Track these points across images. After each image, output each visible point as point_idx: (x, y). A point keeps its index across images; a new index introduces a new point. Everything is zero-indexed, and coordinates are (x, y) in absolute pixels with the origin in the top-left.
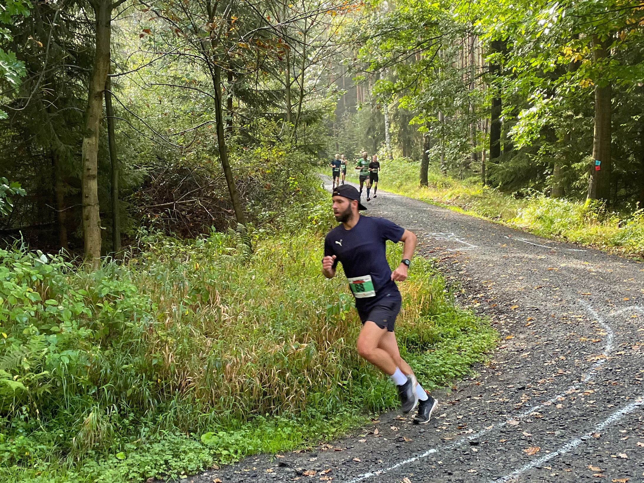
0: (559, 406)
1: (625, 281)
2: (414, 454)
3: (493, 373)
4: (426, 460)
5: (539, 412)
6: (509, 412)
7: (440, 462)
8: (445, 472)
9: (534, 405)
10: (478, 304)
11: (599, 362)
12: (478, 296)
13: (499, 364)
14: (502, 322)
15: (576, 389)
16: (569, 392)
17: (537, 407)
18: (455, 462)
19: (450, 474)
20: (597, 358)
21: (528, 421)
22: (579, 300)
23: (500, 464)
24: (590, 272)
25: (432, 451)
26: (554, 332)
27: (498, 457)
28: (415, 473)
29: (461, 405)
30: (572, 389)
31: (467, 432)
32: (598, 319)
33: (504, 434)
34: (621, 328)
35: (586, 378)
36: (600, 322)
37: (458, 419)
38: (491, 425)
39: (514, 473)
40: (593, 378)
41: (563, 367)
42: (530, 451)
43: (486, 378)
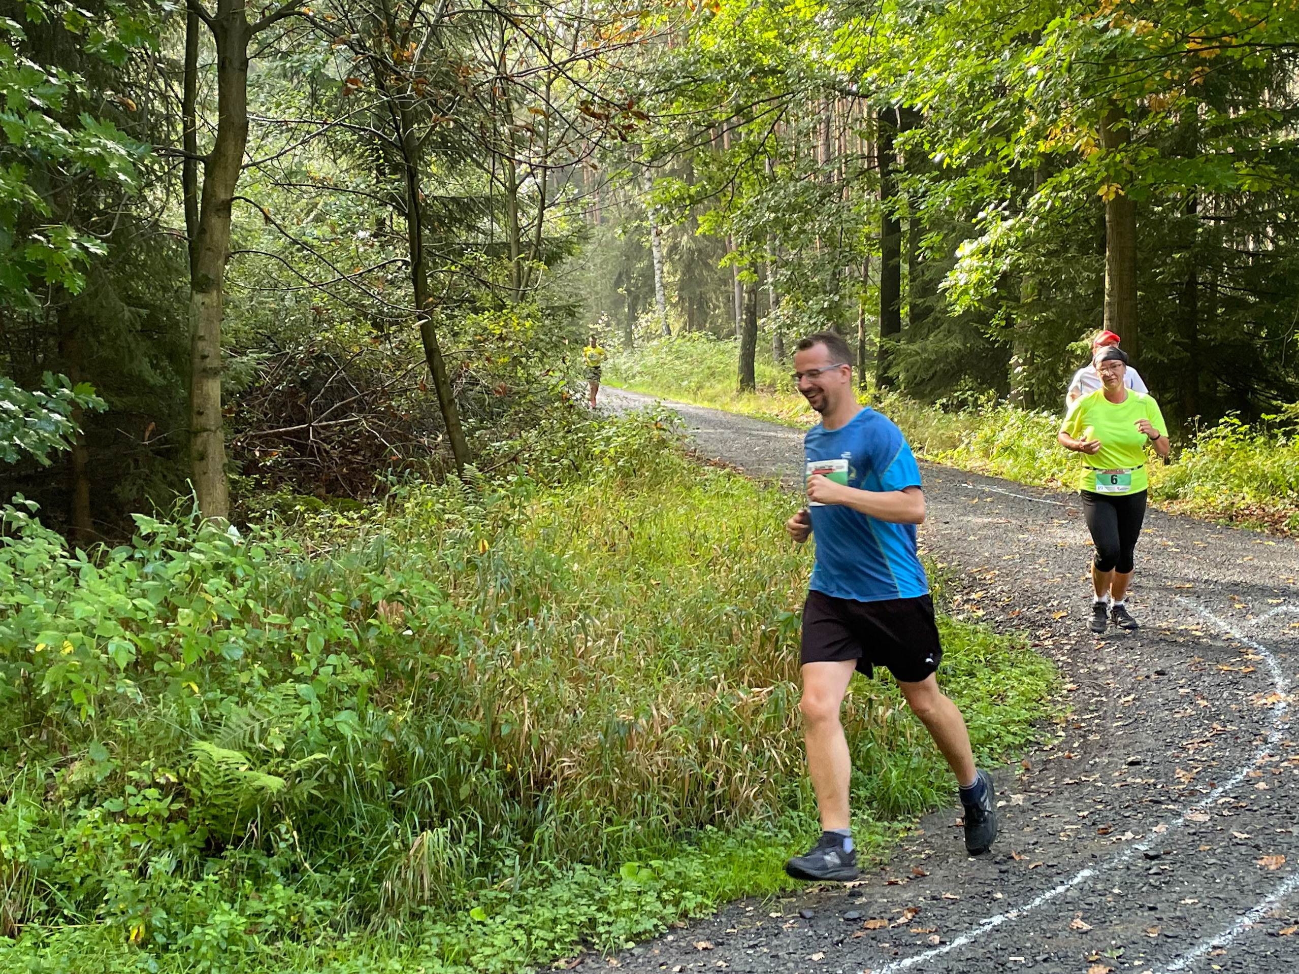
0: (1262, 785)
1: (1239, 561)
2: (1056, 879)
3: (1084, 737)
4: (1086, 887)
5: (1235, 798)
6: (1176, 801)
7: (1116, 891)
8: (1141, 907)
9: (1213, 786)
10: (981, 613)
11: (1276, 707)
12: (973, 596)
13: (1084, 720)
14: (1046, 643)
15: (1271, 756)
16: (1259, 761)
17: (1220, 790)
18: (1144, 889)
19: (1151, 909)
20: (1271, 700)
21: (1225, 813)
22: (1177, 598)
23: (1230, 887)
24: (1166, 547)
25: (1086, 873)
26: (1160, 657)
27: (1220, 876)
28: (1083, 910)
29: (1066, 794)
30: (1261, 756)
31: (1123, 838)
32: (1232, 632)
33: (1196, 838)
34: (1283, 646)
35: (1276, 737)
36: (1237, 636)
37: (1084, 817)
38: (1157, 823)
39: (1267, 900)
40: (1287, 736)
41: (1214, 717)
42: (1271, 862)
43: (1076, 745)
